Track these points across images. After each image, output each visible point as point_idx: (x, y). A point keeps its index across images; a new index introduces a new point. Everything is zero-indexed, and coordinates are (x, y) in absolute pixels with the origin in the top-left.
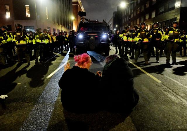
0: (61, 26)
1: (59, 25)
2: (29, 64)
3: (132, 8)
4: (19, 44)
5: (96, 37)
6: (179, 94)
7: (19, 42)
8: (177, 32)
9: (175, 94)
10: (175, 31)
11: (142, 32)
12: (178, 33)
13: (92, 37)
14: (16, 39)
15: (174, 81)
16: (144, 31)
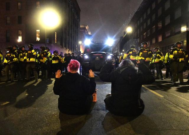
0: (68, 49)
1: (66, 49)
2: (36, 81)
3: (138, 33)
4: (29, 61)
5: (101, 57)
6: (180, 106)
7: (29, 60)
8: (181, 52)
9: (175, 105)
10: (180, 51)
11: (144, 52)
12: (183, 52)
13: (97, 57)
14: (27, 57)
15: (176, 96)
16: (146, 51)
